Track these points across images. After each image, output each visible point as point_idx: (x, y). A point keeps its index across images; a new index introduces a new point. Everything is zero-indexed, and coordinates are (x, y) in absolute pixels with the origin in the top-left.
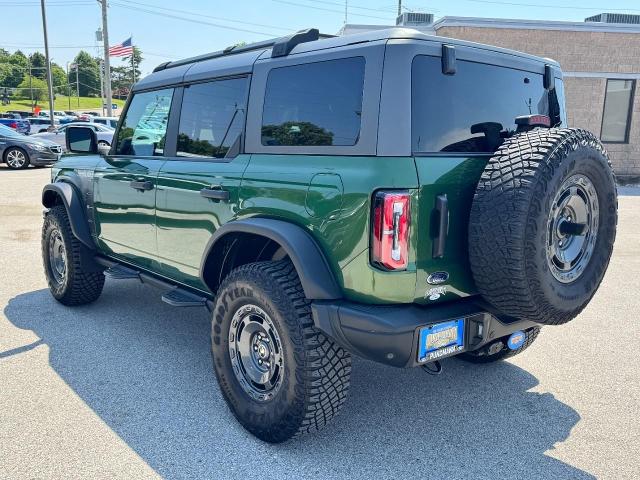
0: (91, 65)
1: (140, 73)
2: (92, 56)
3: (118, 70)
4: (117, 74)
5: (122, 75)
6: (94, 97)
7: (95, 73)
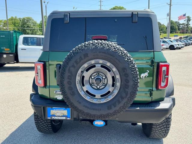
0: (173, 24)
1: (190, 24)
2: (174, 21)
3: (182, 24)
4: (182, 26)
5: (183, 26)
6: (174, 33)
7: (175, 26)
